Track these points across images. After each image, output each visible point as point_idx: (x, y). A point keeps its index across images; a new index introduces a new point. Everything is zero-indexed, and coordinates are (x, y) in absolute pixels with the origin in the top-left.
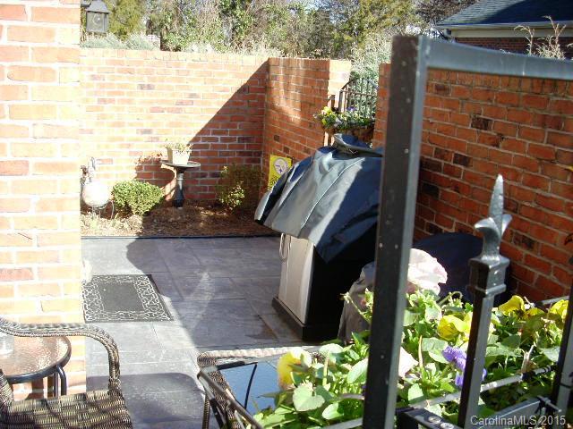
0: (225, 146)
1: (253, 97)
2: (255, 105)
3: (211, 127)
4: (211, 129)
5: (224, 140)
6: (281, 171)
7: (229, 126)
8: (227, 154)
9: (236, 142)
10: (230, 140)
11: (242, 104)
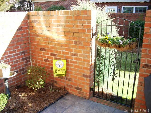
0: (16, 58)
1: (24, 32)
2: (25, 35)
3: (8, 50)
4: (9, 51)
5: (15, 55)
6: (60, 66)
7: (16, 48)
8: (17, 61)
9: (20, 55)
10: (17, 54)
11: (20, 36)
